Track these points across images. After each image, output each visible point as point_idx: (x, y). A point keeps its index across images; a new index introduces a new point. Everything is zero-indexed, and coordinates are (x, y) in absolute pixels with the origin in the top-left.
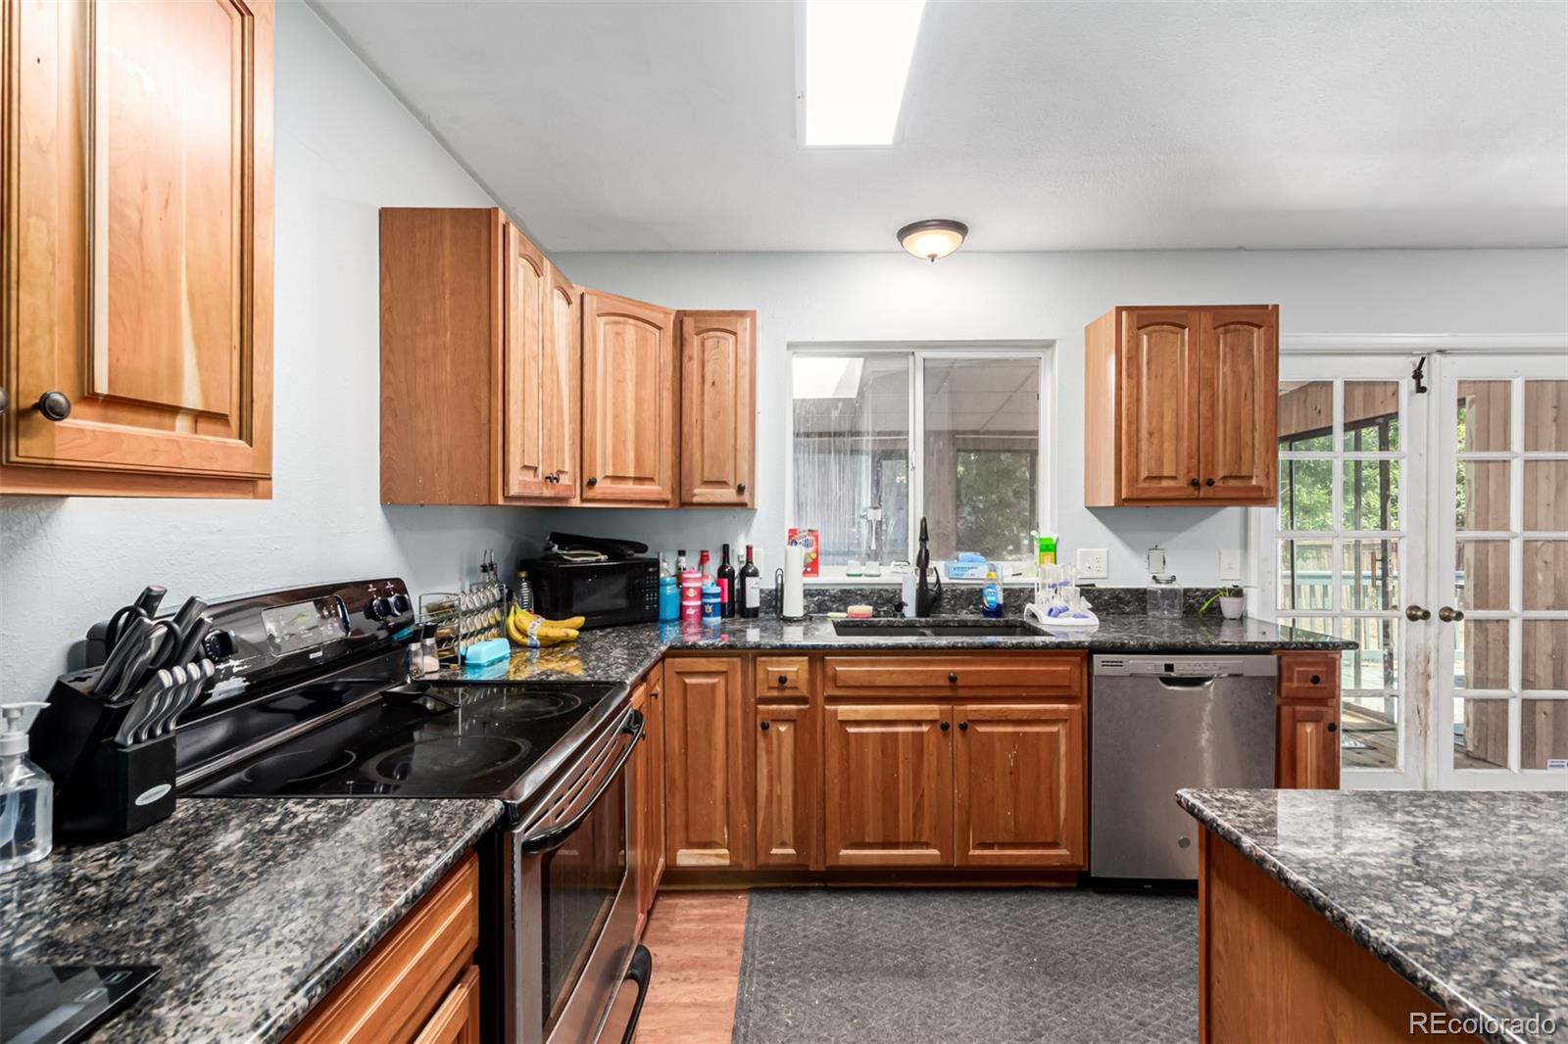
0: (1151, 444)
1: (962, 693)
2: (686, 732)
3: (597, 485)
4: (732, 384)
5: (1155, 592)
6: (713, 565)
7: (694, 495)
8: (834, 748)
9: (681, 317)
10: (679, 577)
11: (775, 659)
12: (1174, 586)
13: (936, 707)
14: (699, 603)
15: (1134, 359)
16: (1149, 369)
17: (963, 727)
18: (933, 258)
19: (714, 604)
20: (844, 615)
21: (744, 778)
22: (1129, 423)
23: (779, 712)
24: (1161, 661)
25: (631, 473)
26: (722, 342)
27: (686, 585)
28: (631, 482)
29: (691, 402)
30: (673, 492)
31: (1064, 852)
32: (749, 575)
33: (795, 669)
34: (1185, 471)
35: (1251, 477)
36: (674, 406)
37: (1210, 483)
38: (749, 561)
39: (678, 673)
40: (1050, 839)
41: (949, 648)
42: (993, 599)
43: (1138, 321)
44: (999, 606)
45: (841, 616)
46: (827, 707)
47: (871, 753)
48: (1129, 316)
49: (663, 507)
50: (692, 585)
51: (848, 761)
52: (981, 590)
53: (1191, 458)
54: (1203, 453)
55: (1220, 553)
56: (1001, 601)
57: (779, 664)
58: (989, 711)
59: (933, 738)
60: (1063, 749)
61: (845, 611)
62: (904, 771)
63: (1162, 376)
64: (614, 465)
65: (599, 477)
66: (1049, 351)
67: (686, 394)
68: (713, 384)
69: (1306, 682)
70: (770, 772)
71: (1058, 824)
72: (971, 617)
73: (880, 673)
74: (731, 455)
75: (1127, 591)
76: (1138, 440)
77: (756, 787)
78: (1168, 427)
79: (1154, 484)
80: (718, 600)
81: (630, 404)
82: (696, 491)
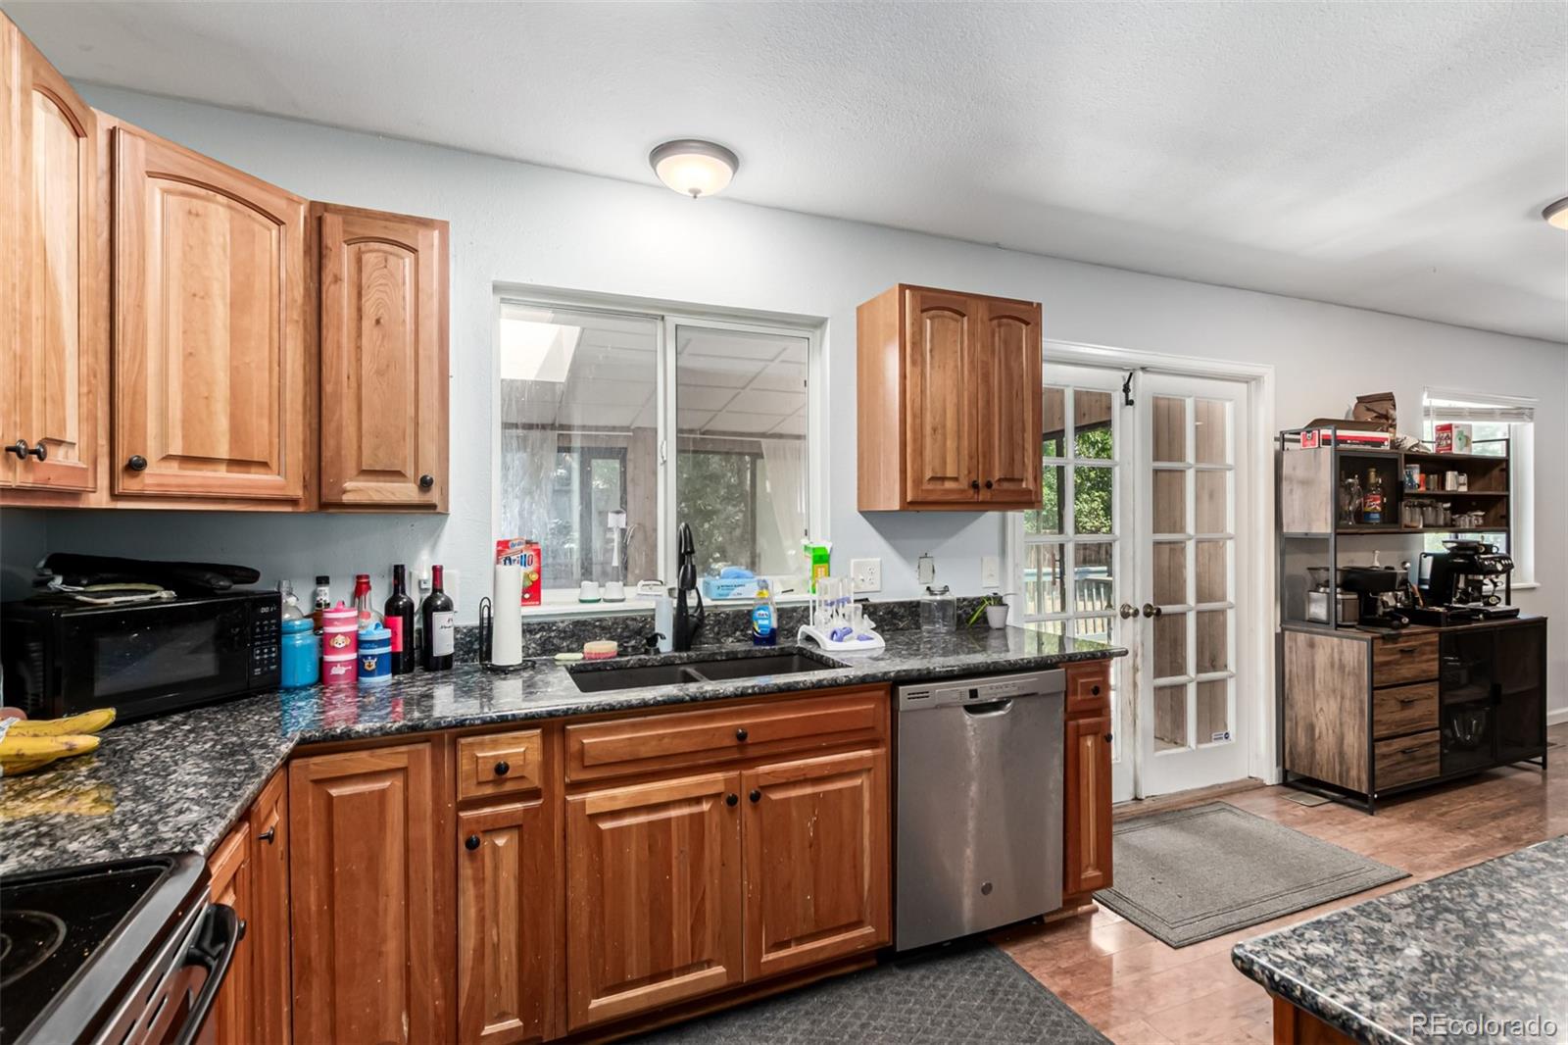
0: (935, 440)
1: (752, 752)
2: (331, 877)
3: (147, 471)
4: (409, 326)
5: (928, 605)
6: (377, 599)
7: (345, 492)
8: (580, 856)
9: (318, 216)
10: (318, 617)
11: (487, 737)
12: (948, 597)
13: (719, 776)
14: (353, 656)
15: (917, 344)
16: (932, 357)
17: (755, 798)
18: (695, 193)
19: (380, 656)
20: (579, 656)
21: (437, 927)
22: (914, 416)
23: (496, 816)
24: (966, 685)
25: (223, 452)
26: (391, 259)
27: (330, 630)
28: (223, 468)
29: (339, 346)
30: (305, 487)
31: (868, 930)
32: (437, 609)
33: (521, 750)
34: (966, 472)
35: (1022, 480)
36: (307, 350)
37: (989, 485)
38: (437, 588)
39: (316, 782)
40: (854, 918)
41: (736, 696)
42: (766, 622)
43: (922, 303)
44: (773, 631)
45: (576, 657)
46: (569, 798)
47: (633, 852)
48: (913, 296)
49: (289, 509)
50: (341, 630)
51: (601, 871)
52: (750, 613)
53: (971, 458)
54: (981, 454)
55: (982, 560)
56: (774, 625)
57: (495, 745)
58: (785, 771)
59: (716, 818)
60: (866, 805)
61: (580, 649)
62: (679, 868)
63: (944, 367)
64: (185, 437)
65: (152, 456)
66: (818, 332)
67: (329, 336)
68: (378, 322)
69: (1088, 694)
70: (481, 911)
71: (862, 897)
72: (741, 647)
73: (645, 740)
74: (410, 431)
75: (901, 604)
76: (923, 436)
77: (457, 936)
78: (950, 423)
79: (938, 486)
80: (387, 649)
81: (220, 337)
82: (348, 485)
